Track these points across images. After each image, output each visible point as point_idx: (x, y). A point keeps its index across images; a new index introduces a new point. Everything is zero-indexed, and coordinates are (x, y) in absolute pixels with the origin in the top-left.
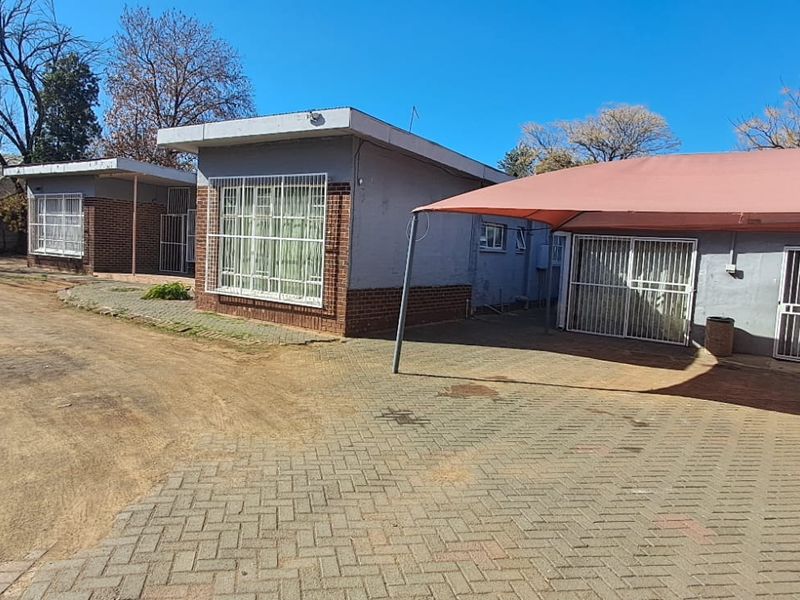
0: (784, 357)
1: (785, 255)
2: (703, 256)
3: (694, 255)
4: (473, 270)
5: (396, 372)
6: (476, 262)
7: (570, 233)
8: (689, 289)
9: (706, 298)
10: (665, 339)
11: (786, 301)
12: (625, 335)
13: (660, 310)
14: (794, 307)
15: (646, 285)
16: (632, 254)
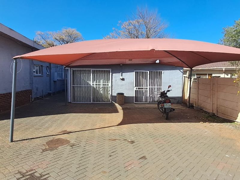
0: (136, 103)
1: (134, 73)
2: (113, 74)
3: (111, 74)
4: (31, 83)
5: (12, 141)
6: (33, 81)
7: (70, 68)
8: (110, 85)
9: (115, 87)
10: (105, 102)
11: (136, 86)
12: (92, 102)
13: (102, 92)
14: (138, 88)
15: (96, 85)
16: (92, 75)
